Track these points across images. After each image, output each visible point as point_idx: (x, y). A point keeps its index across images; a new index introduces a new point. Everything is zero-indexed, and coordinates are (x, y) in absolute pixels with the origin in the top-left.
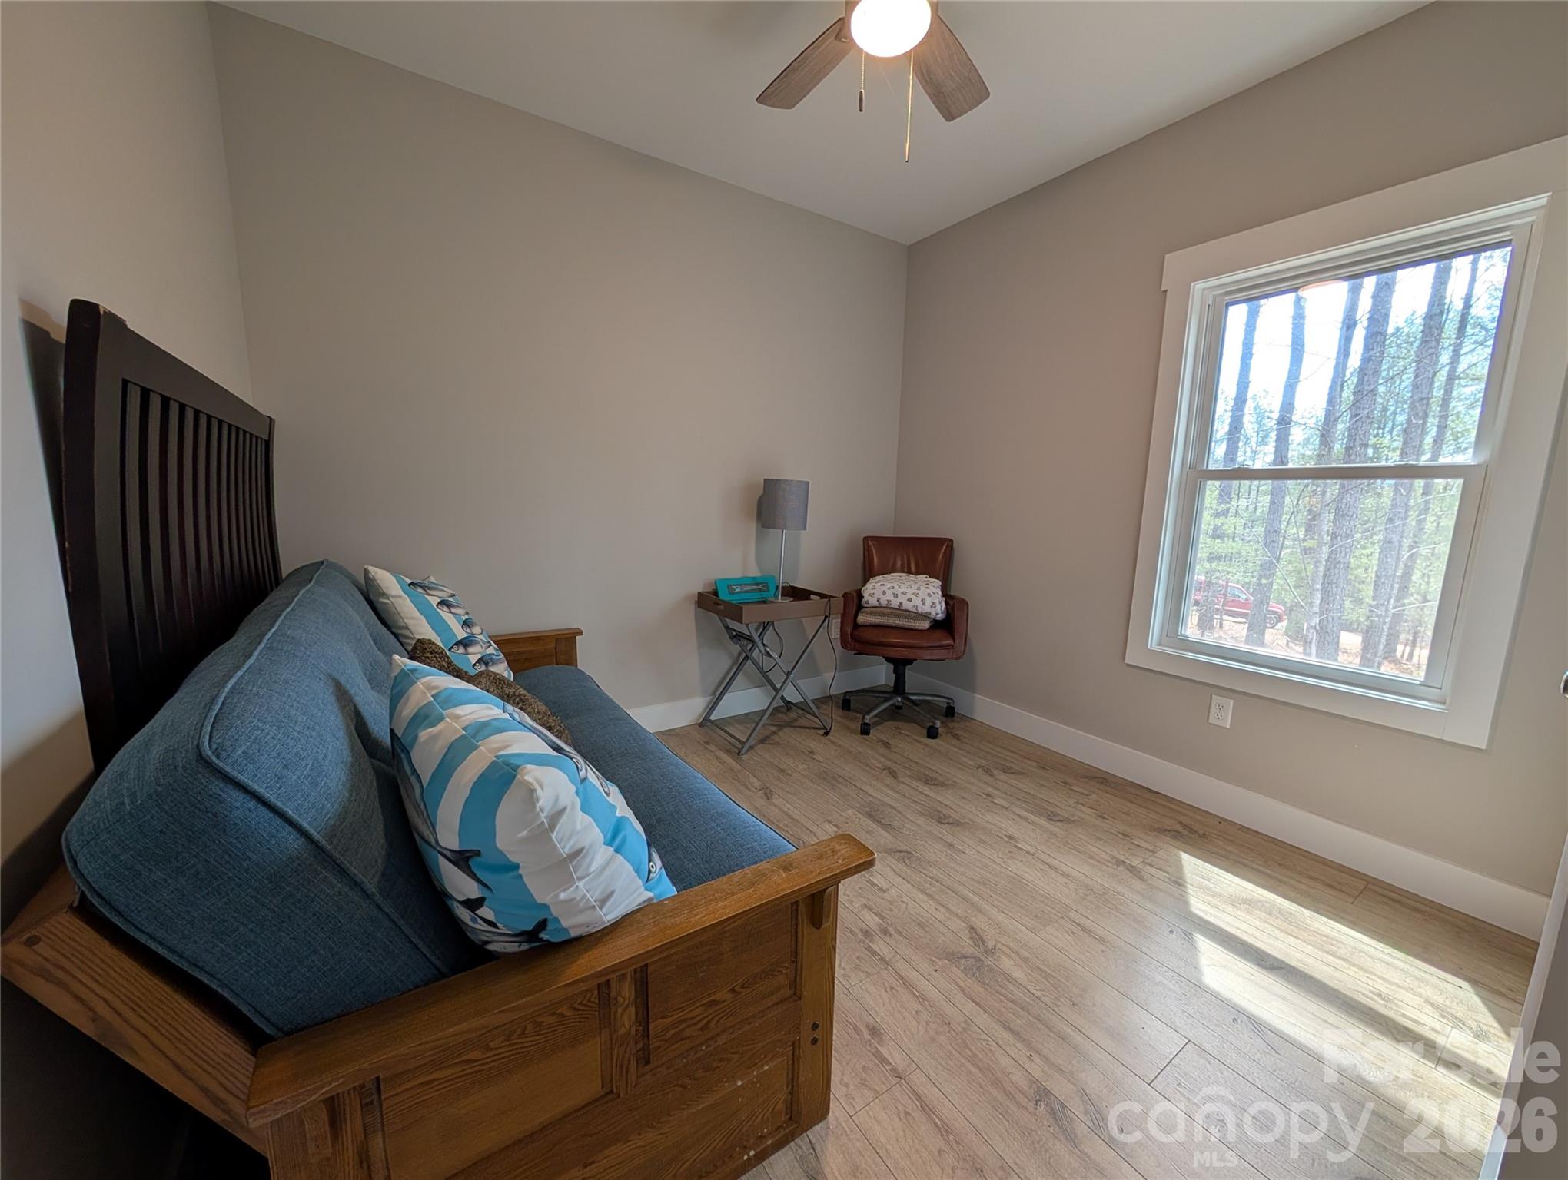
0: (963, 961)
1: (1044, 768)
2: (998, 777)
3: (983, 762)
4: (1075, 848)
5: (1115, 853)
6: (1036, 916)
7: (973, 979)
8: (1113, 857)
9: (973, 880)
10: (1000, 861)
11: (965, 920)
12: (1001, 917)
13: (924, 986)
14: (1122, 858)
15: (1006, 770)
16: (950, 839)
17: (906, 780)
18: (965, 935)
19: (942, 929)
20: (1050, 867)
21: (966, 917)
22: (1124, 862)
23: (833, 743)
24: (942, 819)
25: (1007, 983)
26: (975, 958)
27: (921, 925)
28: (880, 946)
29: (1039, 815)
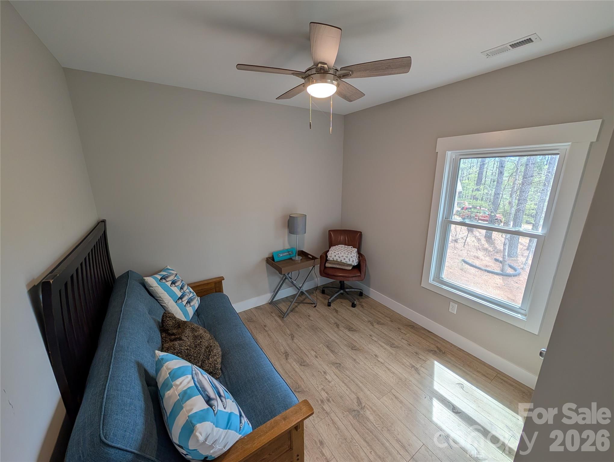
0: (353, 412)
1: (392, 321)
2: (375, 326)
3: (371, 319)
4: (398, 360)
5: (412, 362)
6: (380, 392)
7: (356, 420)
8: (411, 364)
9: (361, 376)
10: (371, 367)
11: (356, 394)
12: (368, 393)
13: (339, 424)
14: (414, 364)
15: (379, 323)
16: (354, 357)
17: (342, 329)
18: (355, 401)
19: (348, 399)
20: (388, 369)
21: (356, 393)
22: (414, 366)
23: (317, 311)
24: (353, 348)
25: (367, 421)
26: (357, 411)
27: (341, 397)
28: (326, 407)
29: (387, 344)
